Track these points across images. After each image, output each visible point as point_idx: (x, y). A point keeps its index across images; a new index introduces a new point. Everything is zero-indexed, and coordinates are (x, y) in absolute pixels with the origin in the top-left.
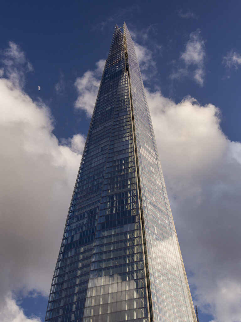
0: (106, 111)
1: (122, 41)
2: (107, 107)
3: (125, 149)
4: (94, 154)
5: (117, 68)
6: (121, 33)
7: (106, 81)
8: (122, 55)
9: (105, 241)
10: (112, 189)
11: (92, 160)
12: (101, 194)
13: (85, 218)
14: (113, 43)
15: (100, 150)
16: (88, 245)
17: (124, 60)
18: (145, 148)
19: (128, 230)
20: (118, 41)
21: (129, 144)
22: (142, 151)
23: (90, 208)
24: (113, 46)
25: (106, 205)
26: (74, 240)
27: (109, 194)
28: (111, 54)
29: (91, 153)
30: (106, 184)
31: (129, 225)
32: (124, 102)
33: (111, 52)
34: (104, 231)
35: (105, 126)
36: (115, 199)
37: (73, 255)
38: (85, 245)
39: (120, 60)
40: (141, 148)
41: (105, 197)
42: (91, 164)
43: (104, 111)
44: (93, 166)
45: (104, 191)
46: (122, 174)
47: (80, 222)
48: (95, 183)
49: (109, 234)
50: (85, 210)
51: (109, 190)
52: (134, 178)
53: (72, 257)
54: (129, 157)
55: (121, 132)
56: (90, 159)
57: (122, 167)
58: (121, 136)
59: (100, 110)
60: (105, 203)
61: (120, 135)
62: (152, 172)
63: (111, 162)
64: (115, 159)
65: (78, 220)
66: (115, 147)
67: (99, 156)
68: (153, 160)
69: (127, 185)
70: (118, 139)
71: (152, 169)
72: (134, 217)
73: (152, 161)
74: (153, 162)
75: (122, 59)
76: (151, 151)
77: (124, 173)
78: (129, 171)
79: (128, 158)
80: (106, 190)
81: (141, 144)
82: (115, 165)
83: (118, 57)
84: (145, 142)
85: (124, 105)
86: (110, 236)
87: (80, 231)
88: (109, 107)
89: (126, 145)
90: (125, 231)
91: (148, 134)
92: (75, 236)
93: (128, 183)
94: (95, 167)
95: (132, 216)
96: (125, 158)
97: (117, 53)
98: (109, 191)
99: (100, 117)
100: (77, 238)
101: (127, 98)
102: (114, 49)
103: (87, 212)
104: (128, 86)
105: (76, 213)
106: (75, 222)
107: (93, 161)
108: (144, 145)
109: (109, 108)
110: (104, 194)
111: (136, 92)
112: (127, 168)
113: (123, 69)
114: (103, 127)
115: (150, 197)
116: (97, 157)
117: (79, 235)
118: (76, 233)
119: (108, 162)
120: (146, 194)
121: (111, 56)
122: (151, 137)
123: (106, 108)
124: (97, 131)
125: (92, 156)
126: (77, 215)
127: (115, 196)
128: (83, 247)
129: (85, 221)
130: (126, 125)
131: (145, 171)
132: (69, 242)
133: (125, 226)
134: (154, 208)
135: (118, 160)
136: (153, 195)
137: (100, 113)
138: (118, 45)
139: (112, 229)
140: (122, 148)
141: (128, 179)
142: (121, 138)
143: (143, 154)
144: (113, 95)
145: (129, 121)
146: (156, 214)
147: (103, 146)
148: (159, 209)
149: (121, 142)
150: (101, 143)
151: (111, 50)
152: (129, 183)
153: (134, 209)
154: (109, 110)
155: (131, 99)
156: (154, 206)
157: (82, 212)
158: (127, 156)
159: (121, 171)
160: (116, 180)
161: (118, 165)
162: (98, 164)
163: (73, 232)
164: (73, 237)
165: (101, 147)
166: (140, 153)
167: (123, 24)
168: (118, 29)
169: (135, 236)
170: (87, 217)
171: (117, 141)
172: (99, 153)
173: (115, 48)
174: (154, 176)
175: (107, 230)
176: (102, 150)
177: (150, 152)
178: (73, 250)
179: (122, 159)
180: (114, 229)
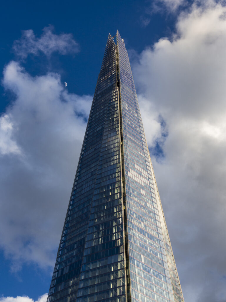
0: (97, 132)
1: (114, 52)
2: (99, 126)
3: (113, 174)
4: (85, 179)
5: (109, 82)
6: (113, 43)
7: (98, 98)
8: (114, 68)
9: (90, 275)
10: (99, 218)
11: (82, 185)
12: (88, 224)
13: (75, 249)
14: (106, 54)
15: (90, 175)
16: (76, 278)
17: (115, 73)
18: (134, 169)
19: (113, 262)
20: (110, 53)
21: (117, 168)
22: (131, 174)
23: (80, 239)
24: (106, 59)
25: (93, 236)
26: (64, 273)
27: (96, 224)
28: (104, 67)
29: (82, 178)
30: (93, 213)
31: (113, 257)
32: (113, 121)
33: (104, 65)
34: (89, 264)
35: (95, 148)
36: (101, 229)
37: (62, 289)
38: (74, 279)
39: (111, 74)
40: (129, 171)
41: (92, 227)
42: (81, 190)
43: (95, 132)
44: (83, 192)
45: (90, 221)
46: (109, 202)
47: (70, 254)
48: (85, 211)
49: (94, 267)
50: (74, 241)
51: (95, 219)
52: (120, 205)
53: (61, 291)
54: (116, 182)
55: (109, 156)
56: (80, 185)
57: (109, 194)
58: (109, 160)
59: (92, 130)
60: (91, 233)
61: (108, 158)
62: (143, 195)
63: (99, 188)
64: (102, 185)
65: (68, 252)
66: (103, 172)
67: (89, 181)
68: (144, 181)
69: (113, 213)
70: (106, 163)
71: (143, 192)
72: (118, 248)
73: (142, 182)
74: (145, 183)
75: (114, 72)
76: (143, 172)
77: (111, 200)
78: (116, 198)
79: (114, 183)
80: (93, 220)
81: (130, 166)
82: (102, 191)
83: (110, 71)
84: (136, 163)
85: (113, 125)
86: (95, 269)
87: (69, 264)
88: (100, 126)
89: (114, 169)
90: (109, 263)
91: (140, 153)
92: (65, 269)
93: (113, 210)
94: (84, 193)
95: (117, 246)
96: (112, 183)
97: (109, 65)
98: (96, 221)
99: (91, 138)
100: (66, 270)
101: (116, 117)
102: (106, 62)
103: (76, 242)
104: (117, 104)
105: (67, 244)
106: (66, 254)
107: (84, 187)
108: (134, 166)
109: (100, 128)
110: (91, 224)
111: (127, 108)
112: (113, 195)
113: (114, 84)
114: (93, 150)
115: (137, 224)
116: (87, 182)
117: (68, 267)
118: (66, 266)
119: (95, 189)
120: (133, 221)
121: (103, 69)
122: (144, 156)
123: (97, 128)
124: (88, 153)
125: (83, 181)
126: (68, 246)
127: (101, 226)
128: (72, 280)
129: (75, 252)
130: (114, 147)
131: (134, 196)
132: (59, 275)
133: (109, 258)
134: (142, 235)
135: (105, 186)
136: (142, 221)
137: (91, 134)
138: (110, 57)
139: (96, 262)
140: (109, 173)
141: (114, 207)
142: (109, 162)
143: (131, 177)
144: (104, 114)
145: (117, 143)
146: (145, 241)
147: (93, 170)
148: (148, 234)
149: (109, 166)
150: (92, 167)
151: (104, 63)
152: (115, 211)
153: (118, 239)
154: (99, 130)
155: (121, 117)
156: (143, 232)
157: (72, 242)
158: (114, 182)
159: (107, 198)
160: (102, 209)
161: (106, 191)
162: (88, 190)
163: (63, 264)
164: (63, 270)
165: (91, 171)
166: (128, 176)
167: (116, 33)
168: (111, 38)
169: (119, 268)
170: (76, 248)
171: (106, 166)
172: (89, 178)
173: (108, 60)
174: (145, 199)
175: (92, 263)
176: (92, 175)
177: (140, 174)
178: (63, 284)
179: (109, 185)
180: (99, 261)
